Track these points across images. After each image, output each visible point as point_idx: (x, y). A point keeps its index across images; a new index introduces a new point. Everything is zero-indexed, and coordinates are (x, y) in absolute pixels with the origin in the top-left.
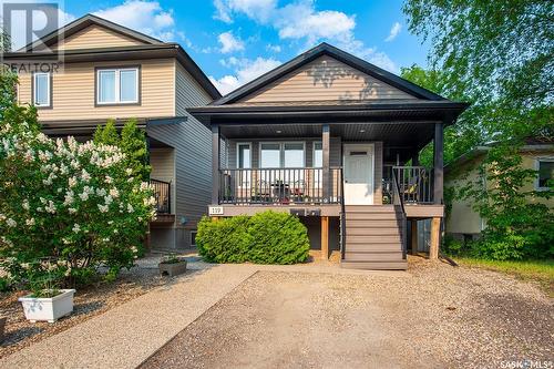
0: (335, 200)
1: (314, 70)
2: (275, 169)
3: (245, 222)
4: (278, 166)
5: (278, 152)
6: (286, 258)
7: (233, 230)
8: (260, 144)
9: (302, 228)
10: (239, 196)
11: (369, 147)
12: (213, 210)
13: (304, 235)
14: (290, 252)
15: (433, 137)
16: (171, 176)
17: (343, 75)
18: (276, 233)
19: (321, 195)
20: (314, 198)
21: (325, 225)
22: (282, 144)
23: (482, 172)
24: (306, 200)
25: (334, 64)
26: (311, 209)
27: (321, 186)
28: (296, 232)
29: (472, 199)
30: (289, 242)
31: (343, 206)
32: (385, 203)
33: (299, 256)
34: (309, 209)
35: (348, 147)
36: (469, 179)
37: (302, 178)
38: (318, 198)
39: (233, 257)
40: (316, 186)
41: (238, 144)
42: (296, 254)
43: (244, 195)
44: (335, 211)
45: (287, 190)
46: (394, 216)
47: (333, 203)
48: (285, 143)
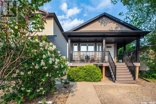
1: (101, 21)
2: (85, 52)
4: (86, 51)
5: (86, 46)
6: (97, 80)
8: (81, 44)
11: (112, 45)
12: (69, 64)
17: (110, 23)
21: (104, 69)
22: (87, 44)
25: (107, 19)
34: (99, 64)
35: (106, 45)
37: (93, 54)
39: (79, 80)
41: (74, 44)
45: (89, 58)
46: (126, 66)
47: (106, 62)
48: (88, 44)
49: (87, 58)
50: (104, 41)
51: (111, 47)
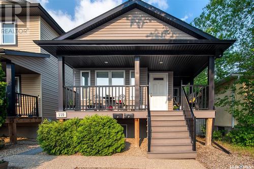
0: (144, 107)
1: (131, 17)
3: (76, 123)
4: (108, 84)
7: (66, 130)
9: (119, 127)
10: (82, 104)
11: (165, 75)
12: (59, 114)
13: (120, 133)
14: (109, 146)
15: (208, 65)
16: (39, 93)
18: (97, 132)
19: (134, 104)
20: (129, 106)
21: (137, 124)
22: (110, 73)
23: (234, 90)
24: (124, 107)
26: (127, 113)
27: (134, 99)
28: (114, 131)
29: (227, 106)
30: (109, 138)
31: (149, 112)
32: (174, 109)
33: (116, 149)
34: (125, 114)
35: (153, 75)
36: (225, 94)
38: (132, 106)
39: (65, 151)
40: (131, 99)
41: (81, 72)
42: (114, 148)
43: (85, 104)
44: (144, 115)
45: (114, 101)
46: (183, 118)
47: (142, 109)
48: (112, 71)
49: (111, 101)
50: (137, 63)
51: (162, 79)
